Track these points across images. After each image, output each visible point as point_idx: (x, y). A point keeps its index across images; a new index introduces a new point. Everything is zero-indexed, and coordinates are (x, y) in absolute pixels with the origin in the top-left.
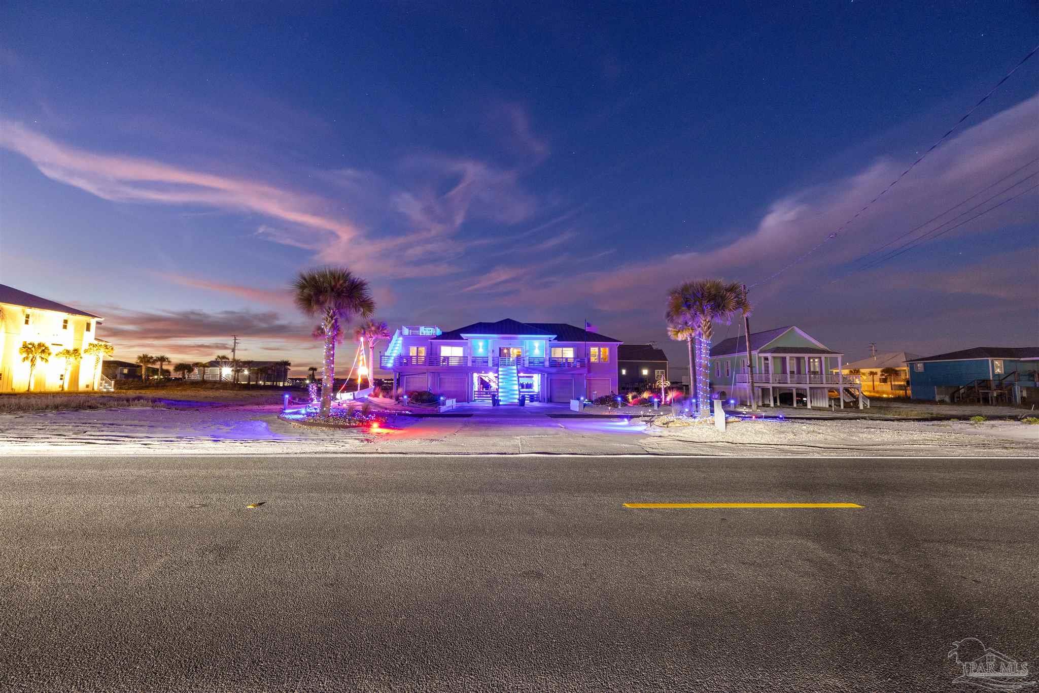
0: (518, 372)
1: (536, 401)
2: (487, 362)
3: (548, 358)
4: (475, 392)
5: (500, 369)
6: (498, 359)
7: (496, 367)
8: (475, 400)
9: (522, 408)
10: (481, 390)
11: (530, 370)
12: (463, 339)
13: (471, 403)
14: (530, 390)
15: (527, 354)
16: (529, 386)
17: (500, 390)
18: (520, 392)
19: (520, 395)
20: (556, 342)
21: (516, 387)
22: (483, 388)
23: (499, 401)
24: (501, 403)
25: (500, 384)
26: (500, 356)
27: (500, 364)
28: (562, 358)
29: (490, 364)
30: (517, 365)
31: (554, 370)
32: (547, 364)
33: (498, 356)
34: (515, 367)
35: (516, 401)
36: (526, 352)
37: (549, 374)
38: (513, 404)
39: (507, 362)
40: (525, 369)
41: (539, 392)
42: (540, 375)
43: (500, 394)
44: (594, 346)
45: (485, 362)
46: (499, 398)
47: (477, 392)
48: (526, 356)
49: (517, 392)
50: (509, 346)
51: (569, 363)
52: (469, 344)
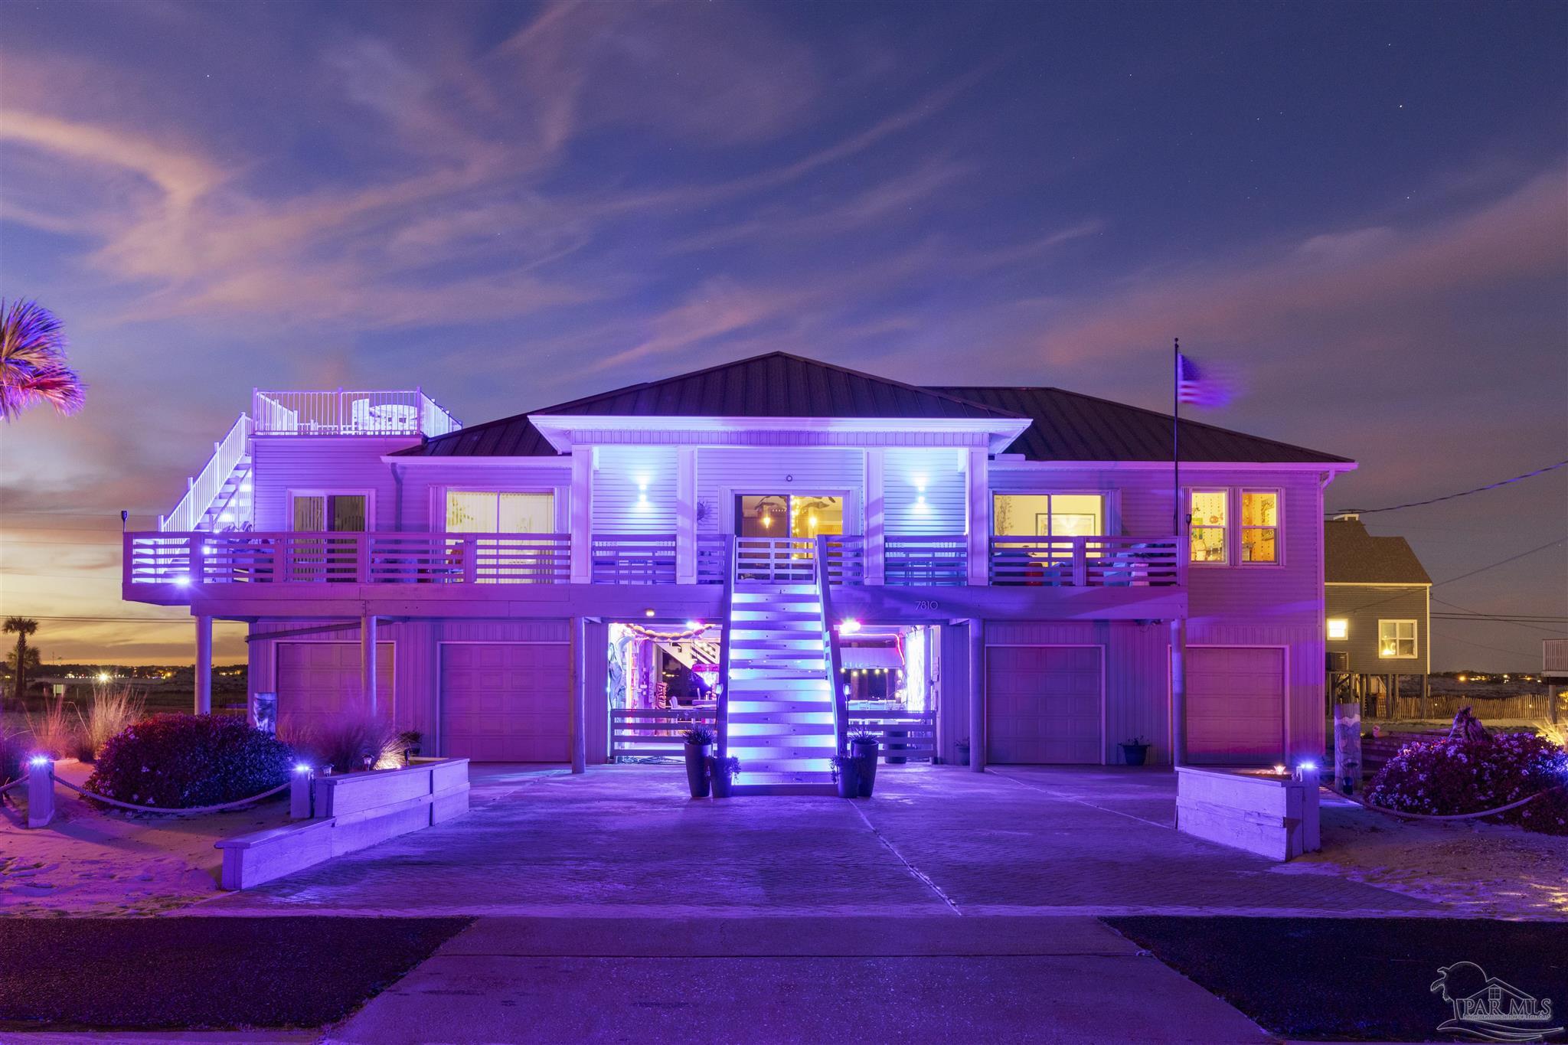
0: (831, 618)
1: (920, 757)
2: (671, 563)
3: (983, 538)
4: (621, 713)
5: (736, 598)
6: (728, 551)
7: (718, 588)
8: (614, 752)
9: (859, 810)
10: (663, 705)
11: (889, 603)
12: (553, 452)
13: (590, 771)
14: (883, 704)
15: (878, 519)
16: (878, 686)
17: (733, 707)
18: (843, 714)
19: (843, 728)
20: (1018, 463)
21: (824, 691)
22: (669, 694)
23: (724, 767)
24: (739, 780)
25: (733, 674)
26: (739, 532)
27: (734, 571)
28: (1050, 539)
29: (687, 573)
30: (825, 575)
31: (1012, 602)
32: (979, 569)
33: (729, 527)
34: (814, 589)
35: (825, 766)
36: (871, 509)
37: (987, 621)
38: (805, 787)
39: (773, 561)
40: (868, 598)
41: (928, 714)
42: (936, 629)
43: (733, 730)
44: (1210, 483)
45: (660, 563)
46: (731, 752)
47: (632, 713)
48: (871, 532)
49: (830, 718)
50: (784, 487)
51: (1091, 562)
52: (576, 475)
